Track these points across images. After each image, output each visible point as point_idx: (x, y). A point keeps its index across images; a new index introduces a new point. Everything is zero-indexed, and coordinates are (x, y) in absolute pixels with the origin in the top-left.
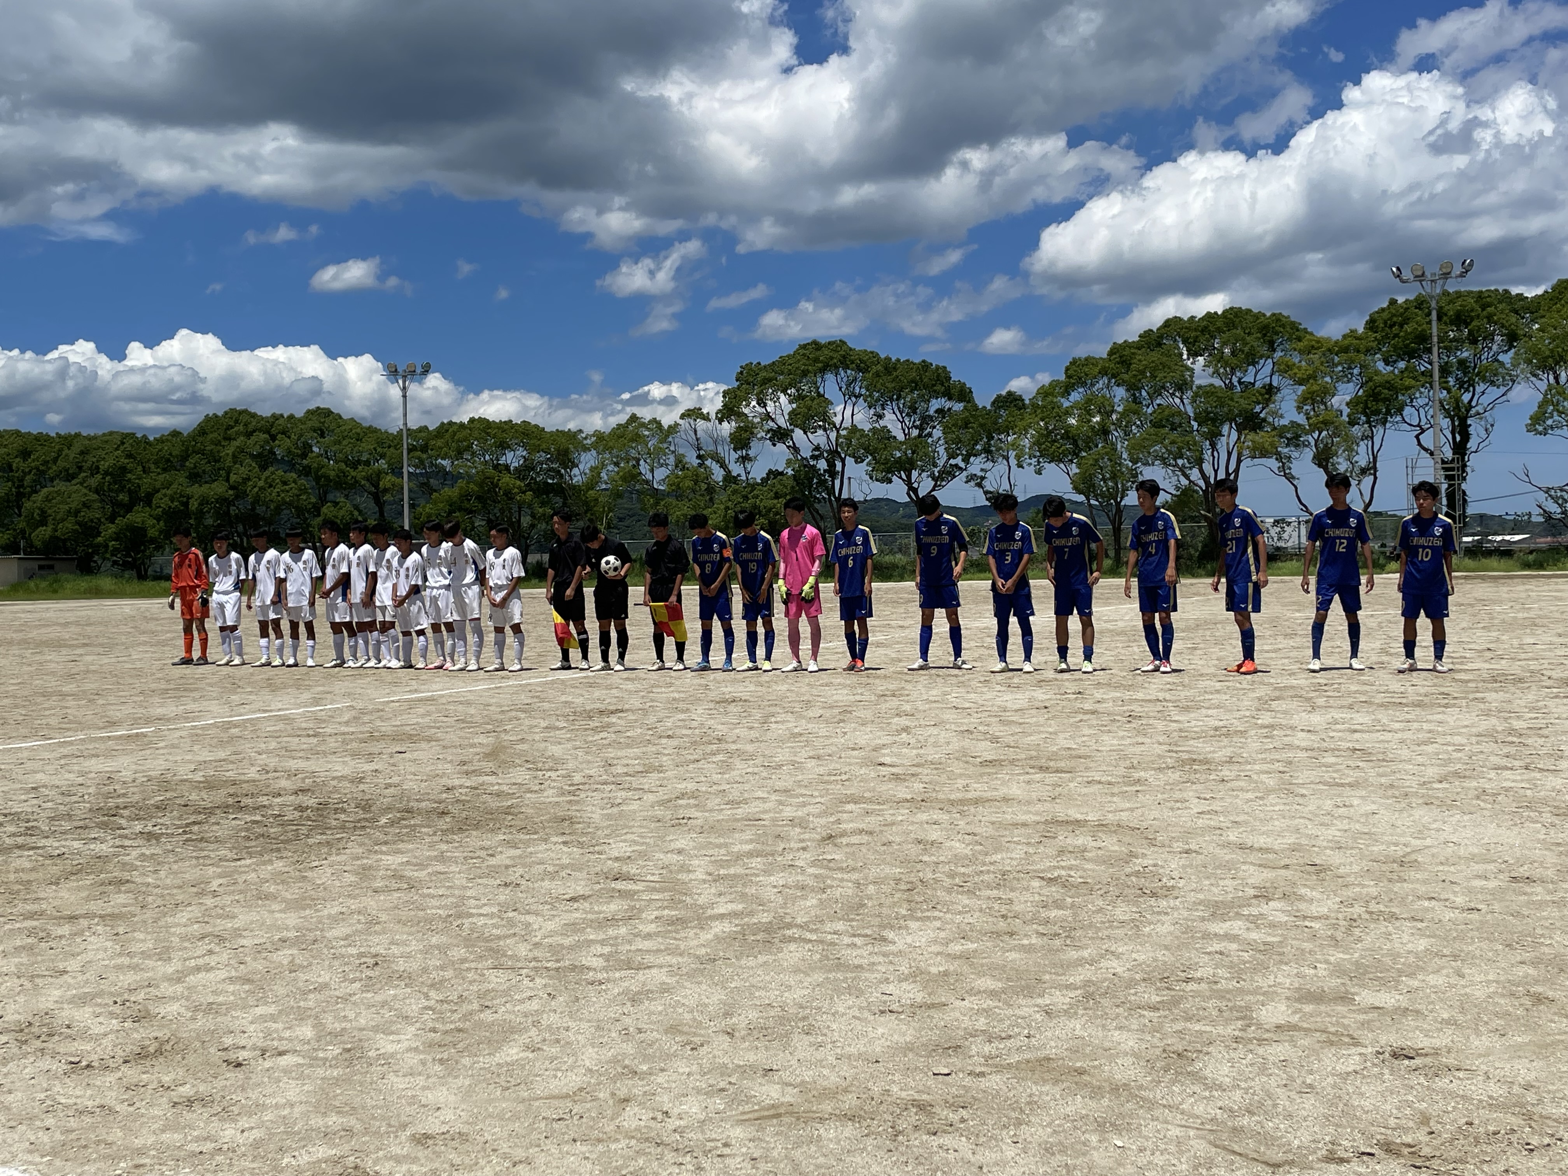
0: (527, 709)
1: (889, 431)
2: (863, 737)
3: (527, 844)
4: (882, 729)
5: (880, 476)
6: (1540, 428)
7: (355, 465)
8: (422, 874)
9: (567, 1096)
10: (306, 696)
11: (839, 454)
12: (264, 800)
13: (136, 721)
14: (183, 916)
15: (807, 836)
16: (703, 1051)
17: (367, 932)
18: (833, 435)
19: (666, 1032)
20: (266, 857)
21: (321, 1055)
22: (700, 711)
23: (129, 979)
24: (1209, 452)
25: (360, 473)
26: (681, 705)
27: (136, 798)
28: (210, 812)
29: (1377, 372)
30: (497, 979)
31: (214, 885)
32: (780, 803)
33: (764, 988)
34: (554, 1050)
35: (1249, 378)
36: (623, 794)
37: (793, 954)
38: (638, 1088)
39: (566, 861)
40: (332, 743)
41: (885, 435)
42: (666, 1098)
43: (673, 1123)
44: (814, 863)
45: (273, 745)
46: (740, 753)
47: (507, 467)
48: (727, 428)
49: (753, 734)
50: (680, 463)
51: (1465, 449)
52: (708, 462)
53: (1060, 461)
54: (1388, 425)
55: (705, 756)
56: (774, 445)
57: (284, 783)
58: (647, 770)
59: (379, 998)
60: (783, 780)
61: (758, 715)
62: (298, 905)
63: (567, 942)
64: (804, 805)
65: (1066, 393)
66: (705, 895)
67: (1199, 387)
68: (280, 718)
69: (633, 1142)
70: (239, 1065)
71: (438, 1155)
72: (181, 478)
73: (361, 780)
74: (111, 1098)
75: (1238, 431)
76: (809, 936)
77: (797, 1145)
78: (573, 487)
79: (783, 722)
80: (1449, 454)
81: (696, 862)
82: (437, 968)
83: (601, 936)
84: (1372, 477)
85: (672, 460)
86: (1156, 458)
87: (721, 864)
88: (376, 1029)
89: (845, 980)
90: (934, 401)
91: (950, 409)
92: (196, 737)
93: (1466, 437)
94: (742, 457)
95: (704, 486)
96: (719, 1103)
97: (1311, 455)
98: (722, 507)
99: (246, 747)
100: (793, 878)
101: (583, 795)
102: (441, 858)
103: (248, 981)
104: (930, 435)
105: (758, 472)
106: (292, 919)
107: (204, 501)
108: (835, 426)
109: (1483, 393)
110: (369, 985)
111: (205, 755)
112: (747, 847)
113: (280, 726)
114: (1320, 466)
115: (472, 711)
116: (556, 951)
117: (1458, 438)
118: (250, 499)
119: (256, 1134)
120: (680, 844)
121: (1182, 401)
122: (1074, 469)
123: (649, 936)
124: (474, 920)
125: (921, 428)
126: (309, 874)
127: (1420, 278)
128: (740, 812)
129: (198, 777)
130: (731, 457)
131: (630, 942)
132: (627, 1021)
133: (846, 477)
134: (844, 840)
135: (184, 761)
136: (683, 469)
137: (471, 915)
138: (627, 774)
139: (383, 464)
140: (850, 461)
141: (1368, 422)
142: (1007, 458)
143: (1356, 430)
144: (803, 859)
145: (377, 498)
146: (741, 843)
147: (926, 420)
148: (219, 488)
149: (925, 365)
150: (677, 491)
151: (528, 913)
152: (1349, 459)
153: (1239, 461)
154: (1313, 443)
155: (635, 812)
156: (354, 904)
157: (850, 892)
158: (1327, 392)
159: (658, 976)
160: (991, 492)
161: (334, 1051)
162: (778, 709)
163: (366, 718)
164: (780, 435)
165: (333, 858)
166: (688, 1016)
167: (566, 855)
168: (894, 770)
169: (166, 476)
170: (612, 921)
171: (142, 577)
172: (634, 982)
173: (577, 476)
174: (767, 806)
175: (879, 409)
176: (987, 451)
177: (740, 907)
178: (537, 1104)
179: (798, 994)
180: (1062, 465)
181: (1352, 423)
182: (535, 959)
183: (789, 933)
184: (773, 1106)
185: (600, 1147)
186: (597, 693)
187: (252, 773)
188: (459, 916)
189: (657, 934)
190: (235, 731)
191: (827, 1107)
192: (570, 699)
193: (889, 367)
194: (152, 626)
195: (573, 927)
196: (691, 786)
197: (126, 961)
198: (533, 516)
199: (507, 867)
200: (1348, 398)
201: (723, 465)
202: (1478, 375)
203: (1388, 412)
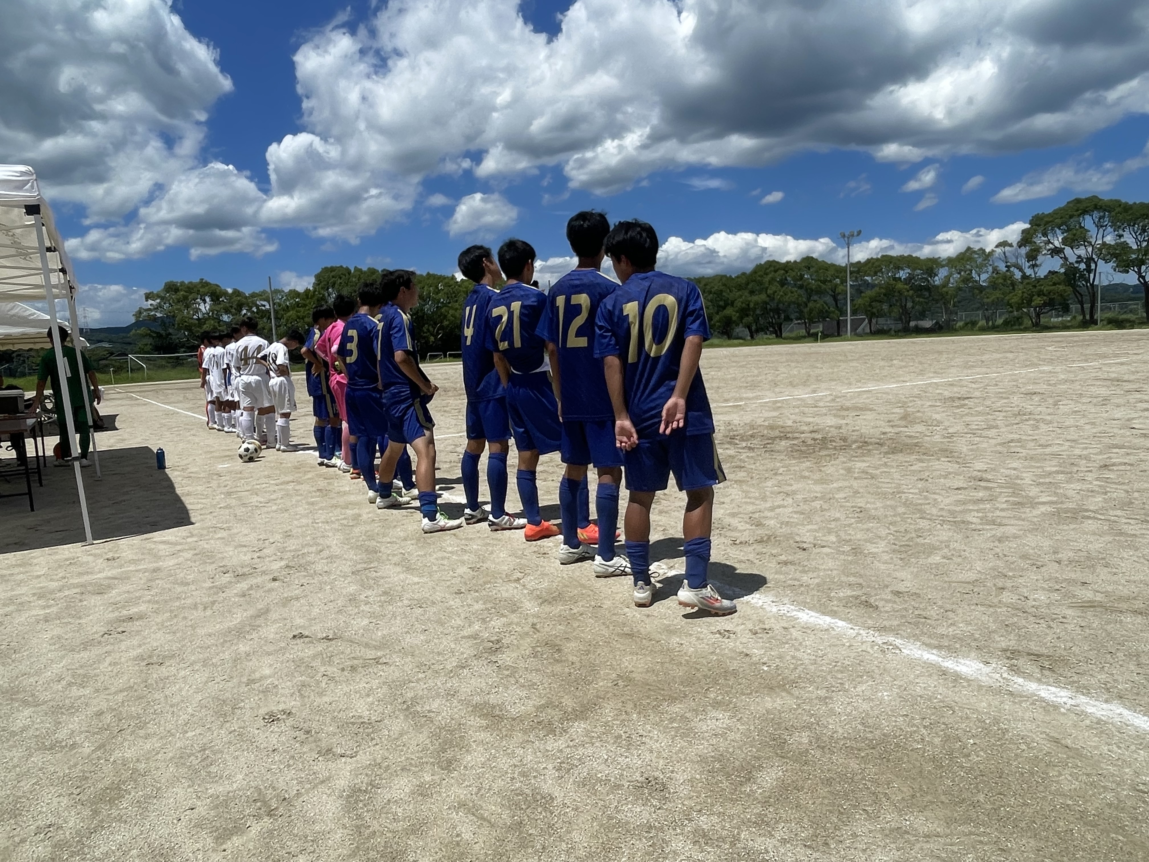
0: (919, 397)
1: (1127, 244)
2: (1118, 414)
3: (929, 461)
4: (1131, 409)
5: (1121, 269)
7: (824, 282)
8: (878, 472)
9: (969, 583)
10: (809, 389)
12: (796, 435)
13: (736, 400)
14: (769, 483)
15: (1090, 465)
16: (1043, 569)
17: (854, 496)
18: (1090, 249)
19: (1020, 558)
20: (802, 460)
21: (841, 549)
22: (1015, 399)
23: (751, 508)
25: (827, 287)
26: (1004, 395)
27: (741, 432)
28: (774, 439)
30: (923, 524)
31: (781, 471)
32: (1071, 447)
33: (1075, 541)
34: (959, 560)
36: (978, 439)
37: (1090, 525)
38: (1009, 584)
39: (950, 470)
40: (824, 411)
41: (1125, 246)
42: (1025, 590)
43: (1031, 603)
44: (1097, 479)
45: (797, 410)
46: (1043, 420)
47: (900, 278)
48: (1024, 251)
49: (1049, 411)
50: (995, 270)
52: (1012, 269)
55: (1022, 421)
56: (1053, 257)
57: (805, 428)
58: (990, 428)
59: (865, 526)
60: (1073, 434)
61: (1051, 401)
62: (821, 481)
63: (958, 509)
64: (1086, 448)
66: (1034, 491)
68: (798, 399)
69: (1009, 609)
70: (804, 550)
71: (906, 601)
72: (746, 293)
73: (840, 428)
74: (751, 557)
76: (1100, 517)
77: (1108, 623)
78: (937, 287)
79: (1067, 405)
81: (1024, 475)
82: (891, 516)
83: (976, 508)
85: (990, 269)
87: (1041, 476)
88: (866, 541)
89: (1126, 541)
92: (763, 405)
94: (1033, 265)
95: (1009, 282)
96: (1056, 596)
98: (1020, 292)
99: (785, 411)
100: (1085, 486)
101: (955, 439)
102: (885, 465)
103: (803, 514)
105: (1042, 273)
106: (818, 488)
107: (756, 303)
108: (1091, 244)
110: (860, 520)
111: (766, 414)
112: (1054, 469)
113: (799, 402)
115: (890, 397)
116: (952, 513)
118: (776, 301)
119: (817, 581)
120: (1015, 465)
123: (1002, 510)
124: (907, 495)
126: (823, 469)
128: (1048, 450)
129: (766, 423)
130: (1026, 265)
131: (992, 512)
132: (998, 550)
133: (1097, 271)
134: (1115, 468)
135: (759, 417)
136: (997, 273)
137: (905, 493)
138: (978, 429)
139: (838, 281)
144: (1090, 477)
145: (835, 298)
146: (1050, 467)
148: (763, 297)
150: (993, 285)
151: (934, 493)
155: (985, 448)
156: (846, 484)
157: (1123, 495)
159: (1011, 530)
161: (847, 548)
162: (1063, 398)
163: (838, 400)
164: (1056, 251)
165: (832, 462)
166: (1031, 551)
167: (953, 467)
168: (1142, 432)
169: (740, 293)
170: (981, 501)
171: (730, 337)
172: (999, 532)
173: (937, 281)
174: (1063, 448)
175: (1121, 232)
177: (1055, 499)
178: (954, 584)
179: (1098, 546)
182: (942, 516)
183: (1087, 514)
184: (1090, 602)
185: (991, 609)
186: (955, 389)
187: (790, 423)
188: (899, 493)
189: (1008, 509)
190: (779, 405)
191: (1124, 606)
192: (941, 391)
193: (1127, 208)
194: (737, 359)
195: (958, 502)
196: (1016, 436)
197: (749, 500)
198: (913, 302)
199: (920, 471)
201: (1021, 270)
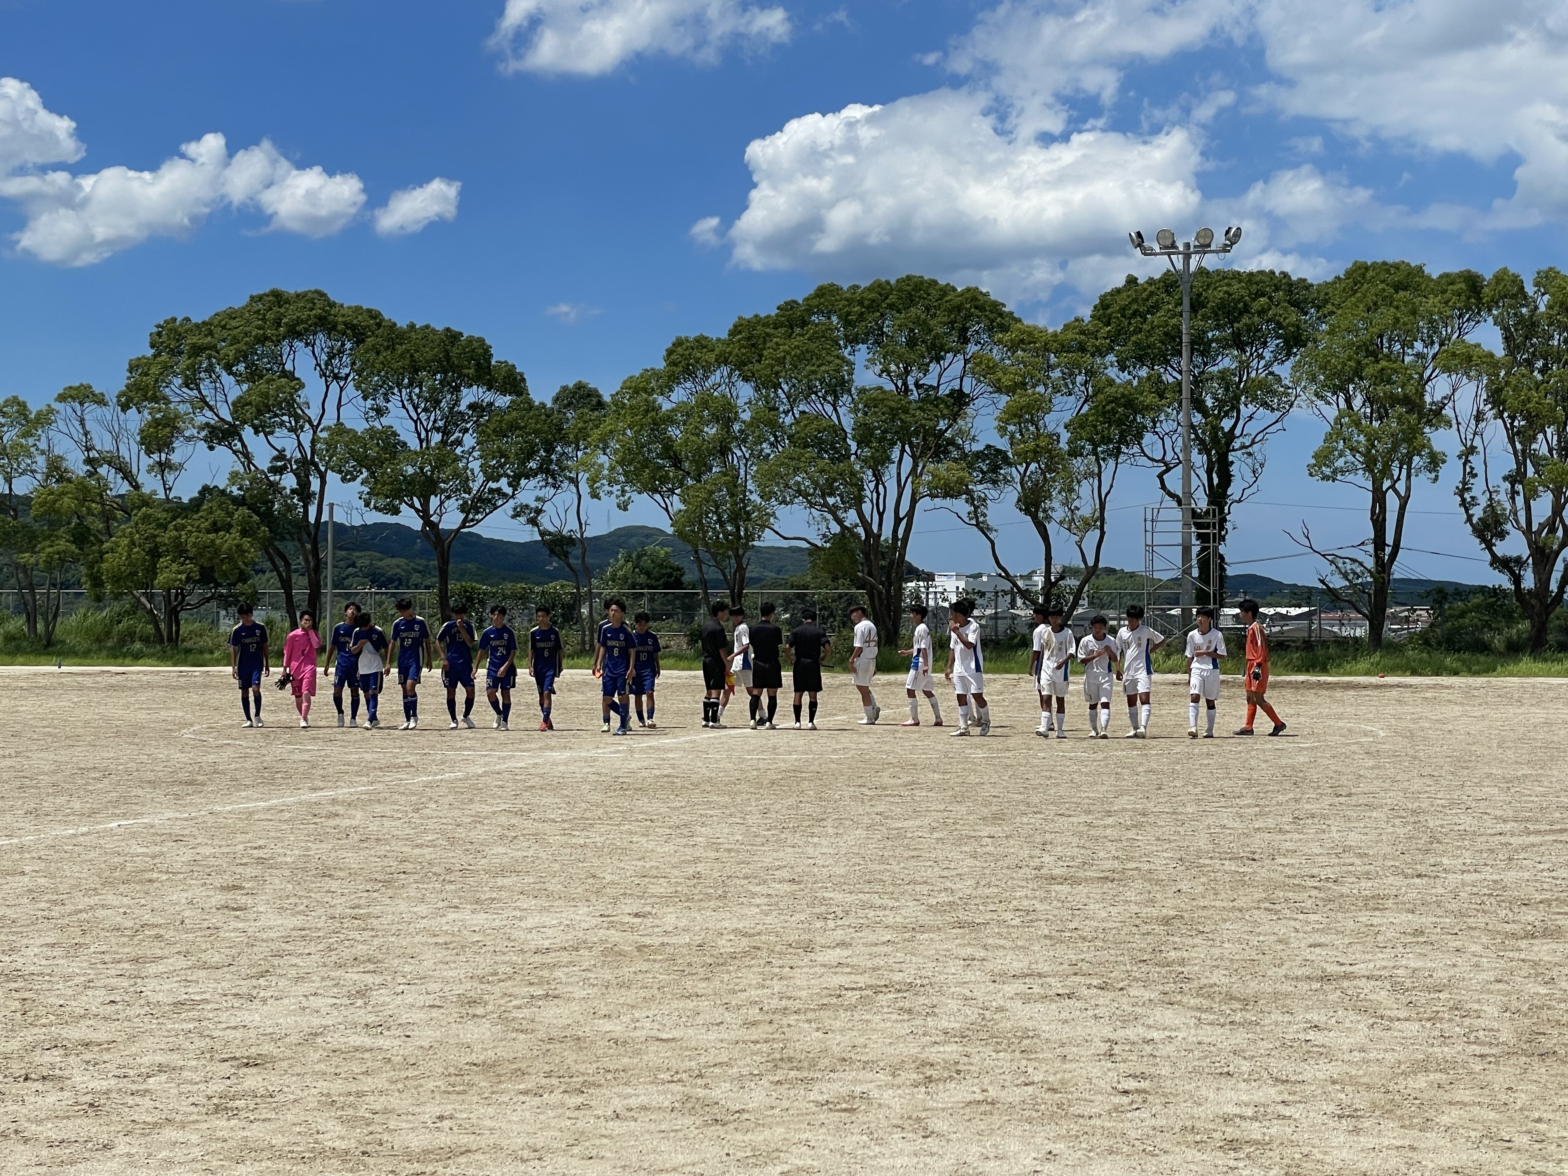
1: (395, 434)
5: (381, 503)
6: (1327, 471)
11: (316, 465)
24: (872, 485)
29: (1111, 382)
35: (930, 380)
41: (390, 439)
48: (135, 419)
50: (56, 468)
51: (1225, 496)
52: (103, 470)
53: (656, 491)
54: (1122, 458)
56: (211, 448)
65: (667, 388)
67: (862, 391)
75: (913, 456)
80: (1202, 502)
84: (1098, 532)
86: (799, 492)
90: (464, 391)
91: (491, 404)
93: (1226, 479)
94: (160, 463)
95: (94, 507)
97: (1015, 496)
98: (126, 541)
104: (459, 442)
108: (310, 422)
109: (1251, 418)
114: (1027, 512)
117: (1216, 481)
121: (835, 410)
122: (677, 504)
125: (445, 432)
127: (1170, 248)
136: (63, 477)
140: (332, 477)
141: (1095, 453)
142: (575, 482)
143: (1078, 464)
147: (453, 420)
149: (453, 336)
152: (1066, 503)
153: (914, 502)
154: (1018, 479)
158: (1040, 406)
160: (550, 534)
164: (221, 433)
175: (381, 402)
176: (544, 469)
180: (657, 497)
181: (1075, 453)
200: (1067, 417)
201: (127, 475)
202: (1246, 391)
203: (1123, 440)
